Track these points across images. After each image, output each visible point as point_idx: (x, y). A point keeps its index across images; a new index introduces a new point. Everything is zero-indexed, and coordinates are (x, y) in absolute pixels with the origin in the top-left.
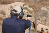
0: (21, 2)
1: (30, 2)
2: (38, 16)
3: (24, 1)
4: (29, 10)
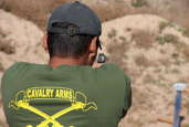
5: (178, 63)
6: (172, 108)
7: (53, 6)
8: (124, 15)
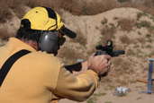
5: (150, 41)
6: (147, 72)
7: (62, 4)
8: (113, 8)
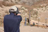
0: (20, 5)
1: (26, 5)
2: (31, 15)
3: (22, 4)
4: (25, 10)
